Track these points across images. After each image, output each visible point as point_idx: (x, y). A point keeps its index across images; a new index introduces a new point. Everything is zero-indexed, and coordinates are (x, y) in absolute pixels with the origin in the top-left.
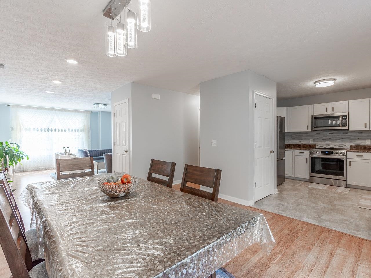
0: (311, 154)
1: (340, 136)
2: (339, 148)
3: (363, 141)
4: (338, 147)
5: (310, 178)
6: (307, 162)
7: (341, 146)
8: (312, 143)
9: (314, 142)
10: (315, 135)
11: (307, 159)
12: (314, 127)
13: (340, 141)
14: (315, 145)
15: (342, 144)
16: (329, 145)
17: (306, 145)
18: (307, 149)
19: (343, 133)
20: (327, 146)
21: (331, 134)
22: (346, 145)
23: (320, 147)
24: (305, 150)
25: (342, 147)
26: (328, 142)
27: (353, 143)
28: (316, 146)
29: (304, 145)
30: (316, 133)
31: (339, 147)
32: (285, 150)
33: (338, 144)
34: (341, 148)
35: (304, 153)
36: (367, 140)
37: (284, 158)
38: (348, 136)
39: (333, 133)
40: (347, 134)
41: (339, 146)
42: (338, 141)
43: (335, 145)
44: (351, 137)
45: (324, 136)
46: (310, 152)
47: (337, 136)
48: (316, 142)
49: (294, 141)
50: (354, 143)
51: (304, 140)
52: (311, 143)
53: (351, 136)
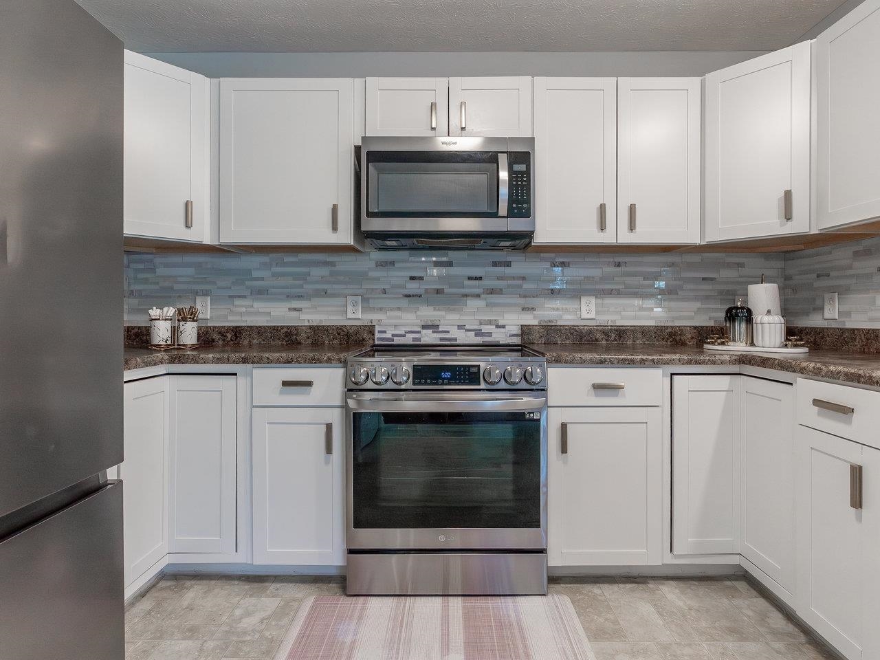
0: (353, 388)
1: (480, 278)
2: (479, 340)
3: (570, 305)
4: (472, 339)
5: (348, 560)
6: (329, 449)
7: (485, 329)
8: (355, 316)
9: (364, 310)
10: (372, 274)
11: (329, 427)
12: (370, 214)
13: (480, 303)
14: (371, 330)
15: (489, 322)
16: (434, 327)
17: (326, 329)
18: (329, 360)
19: (495, 264)
20: (424, 332)
21: (444, 270)
22: (504, 327)
23: (397, 341)
24: (319, 361)
25: (490, 334)
26: (428, 313)
27: (531, 316)
28: (373, 334)
29: (316, 329)
30: (373, 264)
31: (476, 335)
32: (128, 375)
33: (471, 321)
34: (487, 339)
35: (309, 384)
36: (584, 300)
37: (111, 474)
38: (514, 278)
39: (449, 264)
40: (507, 270)
41: (478, 333)
42: (472, 304)
43: (460, 327)
44: (525, 286)
45: (412, 278)
46: (347, 377)
47: (470, 278)
48: (374, 310)
49: (260, 306)
50: (535, 318)
51: (316, 301)
52: (350, 315)
53: (524, 279)
